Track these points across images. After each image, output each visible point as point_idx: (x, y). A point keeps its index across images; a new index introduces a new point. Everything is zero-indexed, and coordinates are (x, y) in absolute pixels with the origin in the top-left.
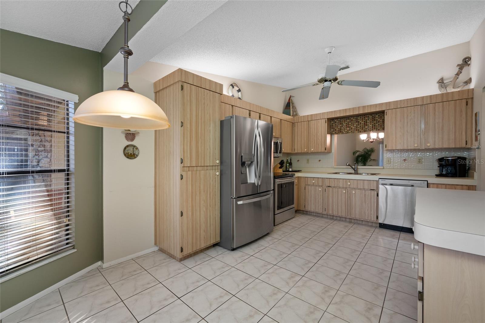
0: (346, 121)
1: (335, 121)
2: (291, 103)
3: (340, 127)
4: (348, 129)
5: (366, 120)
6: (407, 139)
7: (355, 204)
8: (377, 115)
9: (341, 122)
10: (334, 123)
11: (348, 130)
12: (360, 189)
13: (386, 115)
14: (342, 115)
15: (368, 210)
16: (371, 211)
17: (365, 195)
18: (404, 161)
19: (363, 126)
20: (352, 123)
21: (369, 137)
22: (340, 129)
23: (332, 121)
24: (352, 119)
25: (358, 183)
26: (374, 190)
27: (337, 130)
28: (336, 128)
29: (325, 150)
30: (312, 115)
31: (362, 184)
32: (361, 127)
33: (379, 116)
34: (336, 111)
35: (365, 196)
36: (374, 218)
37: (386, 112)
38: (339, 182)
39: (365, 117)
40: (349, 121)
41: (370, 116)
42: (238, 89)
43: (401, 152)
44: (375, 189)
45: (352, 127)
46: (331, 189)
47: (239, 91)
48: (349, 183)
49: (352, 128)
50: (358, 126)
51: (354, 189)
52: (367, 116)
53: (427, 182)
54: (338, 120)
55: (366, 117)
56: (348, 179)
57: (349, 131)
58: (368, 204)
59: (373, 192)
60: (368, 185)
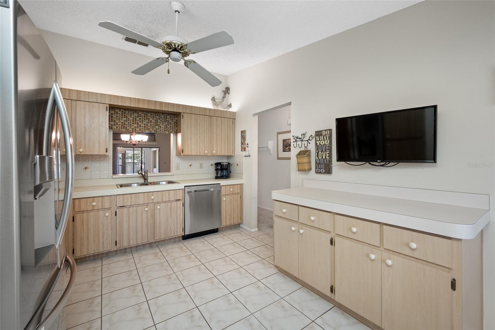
0: (133, 115)
1: (116, 110)
3: (124, 121)
4: (136, 125)
5: (157, 119)
7: (160, 222)
8: (168, 116)
9: (126, 115)
11: (135, 127)
12: (165, 202)
13: (183, 118)
14: (133, 105)
15: (174, 225)
16: (177, 224)
17: (171, 207)
18: (190, 166)
20: (140, 119)
21: (130, 139)
22: (123, 124)
24: (141, 113)
25: (162, 196)
26: (180, 200)
27: (120, 125)
28: (117, 121)
29: (106, 151)
30: (78, 92)
31: (167, 195)
32: (152, 126)
33: (170, 117)
34: (124, 97)
35: (171, 209)
36: (180, 231)
37: (183, 115)
38: (139, 198)
39: (156, 115)
40: (137, 116)
41: (161, 115)
44: (181, 198)
45: (141, 124)
46: (125, 210)
48: (152, 197)
49: (140, 125)
50: (149, 125)
51: (158, 203)
52: (159, 114)
53: (220, 185)
54: (122, 110)
56: (150, 192)
58: (174, 217)
59: (179, 202)
60: (174, 195)
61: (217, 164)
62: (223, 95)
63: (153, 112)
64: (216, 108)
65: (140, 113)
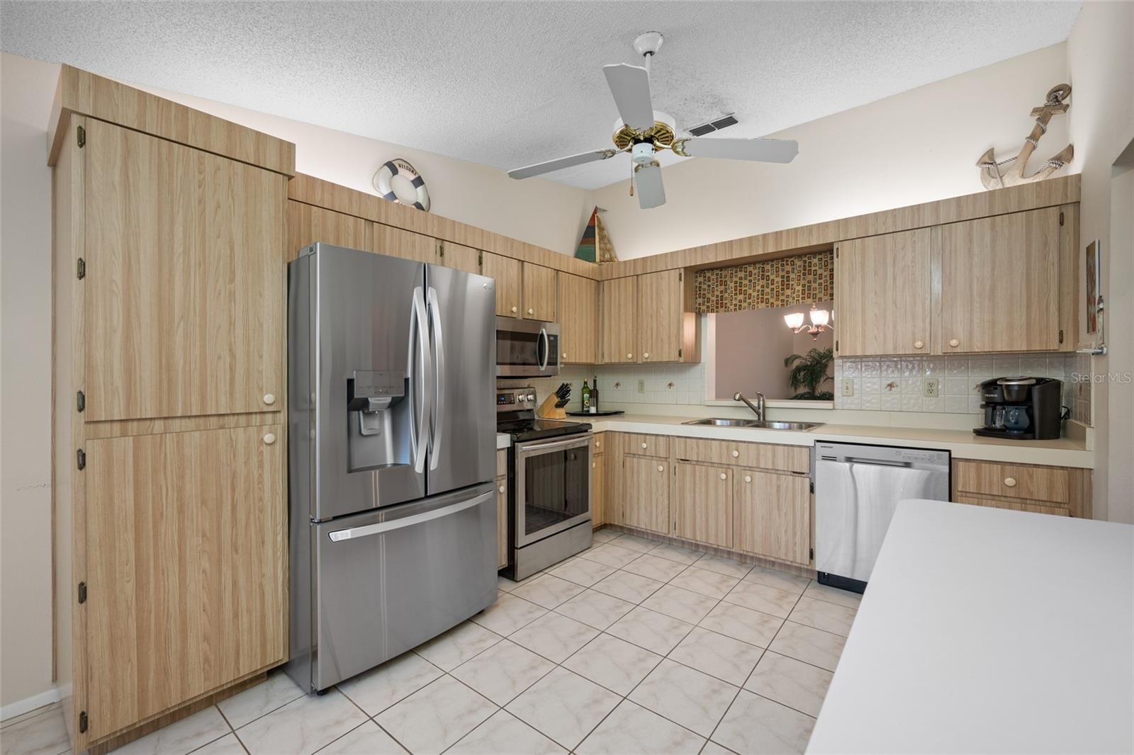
0: (736, 276)
1: (708, 274)
2: (596, 228)
3: (721, 292)
4: (741, 297)
5: (788, 272)
6: (895, 327)
7: (752, 512)
8: (814, 258)
9: (723, 279)
10: (705, 280)
11: (740, 301)
12: (766, 470)
13: (837, 257)
14: (722, 257)
15: (786, 532)
16: (795, 534)
17: (778, 487)
18: (889, 388)
19: (780, 290)
20: (750, 281)
21: (807, 321)
22: (719, 299)
23: (700, 276)
24: (752, 268)
25: (758, 454)
26: (804, 473)
27: (713, 301)
28: (710, 296)
29: (680, 355)
30: (644, 260)
31: (769, 454)
32: (775, 292)
33: (820, 260)
34: (705, 246)
35: (778, 492)
36: (802, 554)
37: (838, 249)
38: (711, 449)
39: (785, 263)
40: (743, 276)
41: (796, 261)
42: (413, 177)
43: (880, 362)
44: (805, 470)
45: (751, 291)
46: (688, 467)
47: (418, 182)
48: (736, 454)
49: (750, 294)
50: (767, 290)
51: (751, 468)
52: (790, 260)
53: (948, 453)
54: (716, 272)
55: (787, 265)
56: (733, 441)
57: (744, 305)
58: (786, 514)
59: (798, 479)
60: (786, 459)
61: (989, 386)
62: (1031, 124)
63: (777, 259)
64: (994, 185)
65: (750, 268)
